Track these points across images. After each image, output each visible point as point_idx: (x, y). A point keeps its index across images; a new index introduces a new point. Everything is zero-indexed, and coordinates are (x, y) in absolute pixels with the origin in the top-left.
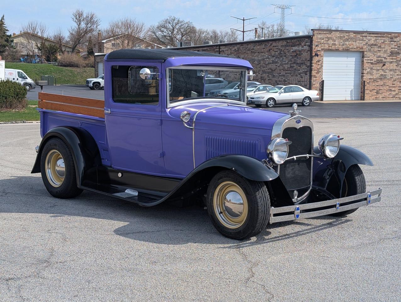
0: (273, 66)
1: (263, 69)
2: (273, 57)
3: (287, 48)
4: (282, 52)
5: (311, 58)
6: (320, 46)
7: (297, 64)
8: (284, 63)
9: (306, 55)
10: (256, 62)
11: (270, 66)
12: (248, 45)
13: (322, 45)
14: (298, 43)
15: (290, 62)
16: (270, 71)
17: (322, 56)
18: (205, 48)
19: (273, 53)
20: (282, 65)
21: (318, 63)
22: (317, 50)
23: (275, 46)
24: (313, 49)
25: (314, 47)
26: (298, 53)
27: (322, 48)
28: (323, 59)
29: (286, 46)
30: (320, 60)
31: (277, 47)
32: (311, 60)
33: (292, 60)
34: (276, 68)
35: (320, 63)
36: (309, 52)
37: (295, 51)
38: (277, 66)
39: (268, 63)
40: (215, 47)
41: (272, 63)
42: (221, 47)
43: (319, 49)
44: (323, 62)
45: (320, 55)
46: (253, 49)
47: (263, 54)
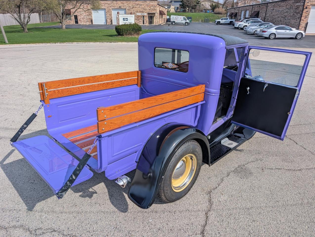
0: (286, 14)
1: (282, 15)
2: (287, 9)
3: (294, 4)
4: (291, 6)
5: (303, 9)
6: (310, 3)
7: (297, 13)
8: (291, 12)
9: (301, 8)
10: (280, 12)
11: (285, 14)
12: (278, 3)
13: (312, 2)
14: (299, 1)
15: (293, 12)
16: (284, 17)
17: (310, 9)
18: (262, 5)
19: (288, 7)
20: (290, 13)
21: (306, 13)
22: (308, 5)
23: (289, 3)
24: (305, 5)
25: (306, 3)
26: (298, 7)
27: (311, 4)
28: (310, 10)
29: (294, 3)
30: (308, 11)
31: (290, 4)
32: (303, 11)
33: (295, 11)
34: (287, 15)
35: (308, 13)
36: (303, 6)
37: (297, 6)
38: (288, 14)
39: (285, 12)
40: (266, 4)
41: (286, 12)
42: (268, 4)
43: (309, 5)
44: (310, 12)
45: (309, 8)
46: (280, 5)
47: (283, 7)
